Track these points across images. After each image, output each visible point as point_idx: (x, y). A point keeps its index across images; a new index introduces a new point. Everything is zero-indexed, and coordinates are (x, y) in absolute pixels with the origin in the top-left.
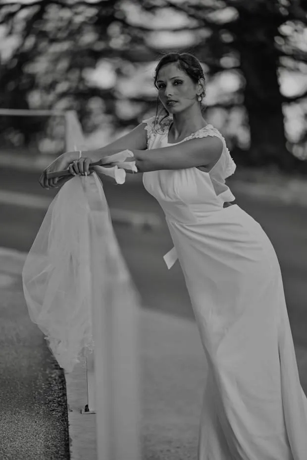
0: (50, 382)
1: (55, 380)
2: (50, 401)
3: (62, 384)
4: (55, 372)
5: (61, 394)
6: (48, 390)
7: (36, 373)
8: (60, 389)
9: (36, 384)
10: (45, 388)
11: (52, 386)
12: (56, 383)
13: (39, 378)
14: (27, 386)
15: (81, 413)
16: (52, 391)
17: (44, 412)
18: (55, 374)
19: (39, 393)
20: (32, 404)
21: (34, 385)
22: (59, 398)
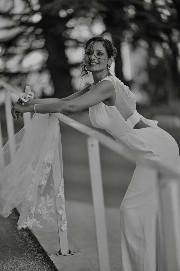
0: (24, 239)
1: (27, 237)
2: (31, 250)
3: (33, 239)
4: (24, 233)
5: (36, 246)
6: (25, 244)
7: (13, 235)
8: (34, 243)
9: (17, 241)
10: (24, 242)
11: (27, 241)
12: (29, 239)
13: (16, 237)
14: (12, 242)
15: (57, 256)
16: (29, 244)
17: (31, 257)
18: (25, 234)
19: (22, 246)
20: (21, 252)
21: (15, 242)
22: (36, 248)
